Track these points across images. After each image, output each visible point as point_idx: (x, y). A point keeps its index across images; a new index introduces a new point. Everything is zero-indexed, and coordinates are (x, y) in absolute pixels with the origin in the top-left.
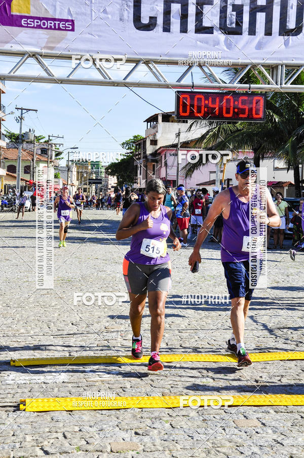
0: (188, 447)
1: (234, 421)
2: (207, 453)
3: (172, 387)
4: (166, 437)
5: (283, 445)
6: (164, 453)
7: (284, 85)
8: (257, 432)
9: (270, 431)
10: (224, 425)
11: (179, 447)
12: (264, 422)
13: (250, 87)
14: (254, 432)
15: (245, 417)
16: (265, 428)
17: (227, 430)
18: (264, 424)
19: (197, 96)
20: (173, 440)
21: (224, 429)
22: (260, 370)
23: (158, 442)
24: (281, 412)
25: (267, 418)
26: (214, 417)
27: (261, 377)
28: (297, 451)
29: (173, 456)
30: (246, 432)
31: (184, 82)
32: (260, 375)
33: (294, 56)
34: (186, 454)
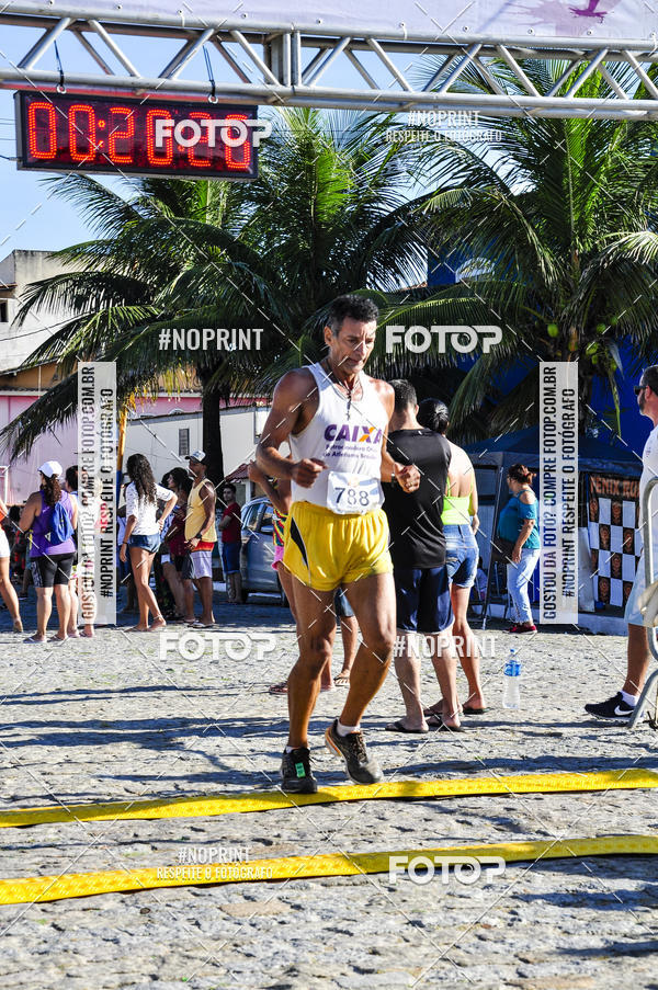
0: (109, 958)
1: (220, 908)
2: (160, 964)
3: (43, 867)
4: (44, 947)
5: (351, 935)
6: (45, 973)
7: (300, 87)
8: (282, 923)
9: (314, 918)
10: (197, 916)
11: (83, 960)
12: (298, 902)
13: (214, 88)
14: (275, 923)
15: (247, 898)
16: (301, 914)
17: (205, 925)
18: (298, 907)
19: (75, 108)
20: (66, 951)
21: (197, 924)
22: (273, 824)
23: (23, 956)
24: (339, 885)
25: (304, 896)
26: (167, 905)
27: (279, 836)
28: (386, 941)
29: (68, 976)
30: (254, 925)
31: (34, 67)
32: (276, 834)
33: (322, 12)
34: (104, 969)
